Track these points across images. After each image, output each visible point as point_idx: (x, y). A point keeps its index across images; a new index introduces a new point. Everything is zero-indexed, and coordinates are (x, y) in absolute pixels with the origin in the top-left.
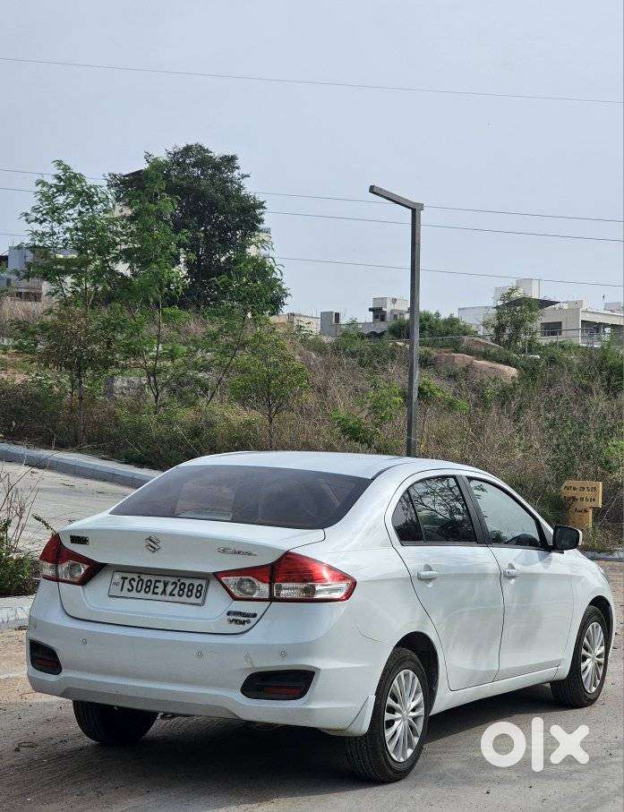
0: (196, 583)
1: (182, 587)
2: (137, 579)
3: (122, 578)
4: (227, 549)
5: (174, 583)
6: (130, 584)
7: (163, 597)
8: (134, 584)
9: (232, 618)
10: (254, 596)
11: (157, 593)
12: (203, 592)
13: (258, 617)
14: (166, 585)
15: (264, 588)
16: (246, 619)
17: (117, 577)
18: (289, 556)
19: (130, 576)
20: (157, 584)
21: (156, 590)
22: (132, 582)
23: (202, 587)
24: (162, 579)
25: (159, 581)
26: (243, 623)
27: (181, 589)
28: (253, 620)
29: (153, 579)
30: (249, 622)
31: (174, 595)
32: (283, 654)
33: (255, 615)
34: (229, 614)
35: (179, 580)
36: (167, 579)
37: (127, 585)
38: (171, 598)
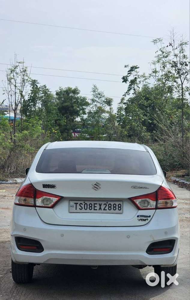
0: (117, 203)
1: (110, 206)
2: (84, 204)
3: (75, 203)
4: (136, 186)
5: (104, 204)
6: (80, 206)
7: (100, 211)
8: (83, 206)
9: (139, 218)
10: (148, 208)
11: (96, 210)
12: (122, 207)
13: (151, 217)
14: (100, 205)
15: (153, 203)
16: (146, 218)
17: (72, 203)
18: (162, 188)
19: (79, 202)
20: (96, 205)
21: (95, 208)
22: (81, 205)
23: (121, 205)
24: (98, 203)
25: (96, 204)
26: (145, 220)
27: (109, 207)
28: (149, 219)
29: (93, 203)
30: (147, 219)
31: (106, 210)
32: (166, 233)
33: (150, 216)
34: (138, 216)
35: (107, 203)
36: (100, 203)
37: (78, 207)
38: (105, 211)
